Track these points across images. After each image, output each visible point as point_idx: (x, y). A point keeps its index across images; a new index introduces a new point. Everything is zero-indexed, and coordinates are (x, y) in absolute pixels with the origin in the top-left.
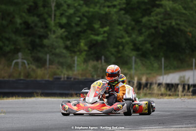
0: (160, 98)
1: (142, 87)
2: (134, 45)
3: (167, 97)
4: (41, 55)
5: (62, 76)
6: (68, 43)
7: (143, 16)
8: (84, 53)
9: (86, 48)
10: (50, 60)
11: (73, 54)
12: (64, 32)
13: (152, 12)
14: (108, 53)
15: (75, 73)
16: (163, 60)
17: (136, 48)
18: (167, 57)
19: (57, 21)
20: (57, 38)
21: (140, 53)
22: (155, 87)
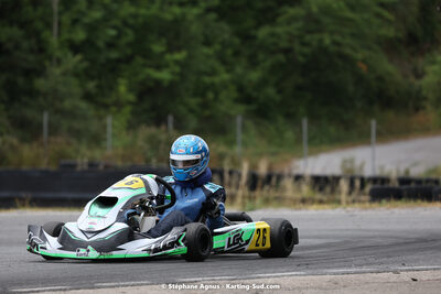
0: (300, 209)
1: (260, 183)
2: (241, 89)
3: (315, 206)
4: (29, 113)
5: (79, 161)
6: (91, 85)
7: (259, 25)
8: (127, 109)
9: (132, 97)
10: (50, 125)
11: (102, 112)
12: (81, 61)
13: (278, 15)
14: (182, 110)
15: (109, 152)
16: (305, 122)
17: (244, 97)
18: (313, 117)
19: (66, 36)
20: (64, 74)
21: (253, 107)
22: (288, 183)
